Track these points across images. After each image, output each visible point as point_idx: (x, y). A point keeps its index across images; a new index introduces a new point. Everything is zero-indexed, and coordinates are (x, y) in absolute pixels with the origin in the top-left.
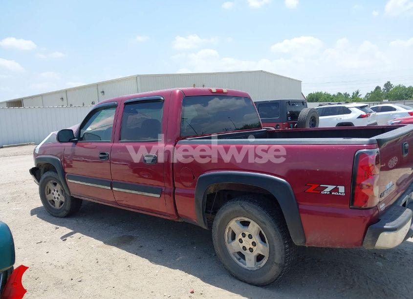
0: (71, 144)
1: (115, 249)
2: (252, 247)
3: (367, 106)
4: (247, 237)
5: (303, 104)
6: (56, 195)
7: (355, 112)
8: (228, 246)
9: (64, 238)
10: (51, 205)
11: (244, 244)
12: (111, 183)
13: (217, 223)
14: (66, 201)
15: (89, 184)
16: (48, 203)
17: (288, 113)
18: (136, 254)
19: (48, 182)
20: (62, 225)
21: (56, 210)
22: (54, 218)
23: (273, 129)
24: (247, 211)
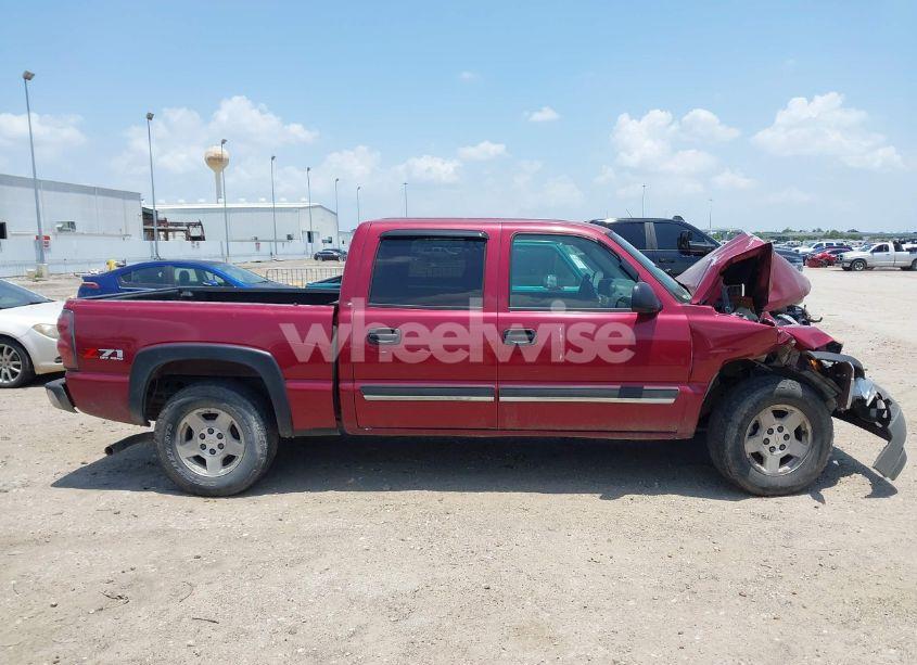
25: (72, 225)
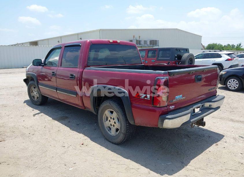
0: (41, 67)
1: (56, 122)
2: (114, 124)
3: (233, 53)
4: (112, 119)
5: (187, 51)
6: (35, 93)
7: (224, 57)
8: (104, 123)
9: (34, 115)
10: (33, 99)
11: (111, 123)
12: (57, 88)
13: (100, 111)
14: (39, 97)
15: (48, 88)
16: (31, 97)
17: (176, 55)
18: (65, 125)
19: (31, 86)
20: (36, 109)
21: (35, 101)
22: (34, 105)
23: (165, 64)
24: (112, 106)
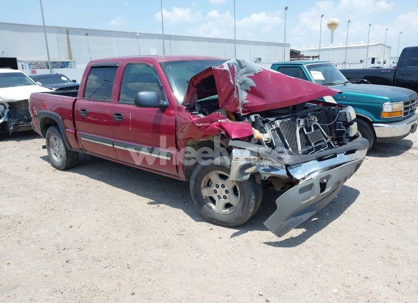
25: (260, 59)
